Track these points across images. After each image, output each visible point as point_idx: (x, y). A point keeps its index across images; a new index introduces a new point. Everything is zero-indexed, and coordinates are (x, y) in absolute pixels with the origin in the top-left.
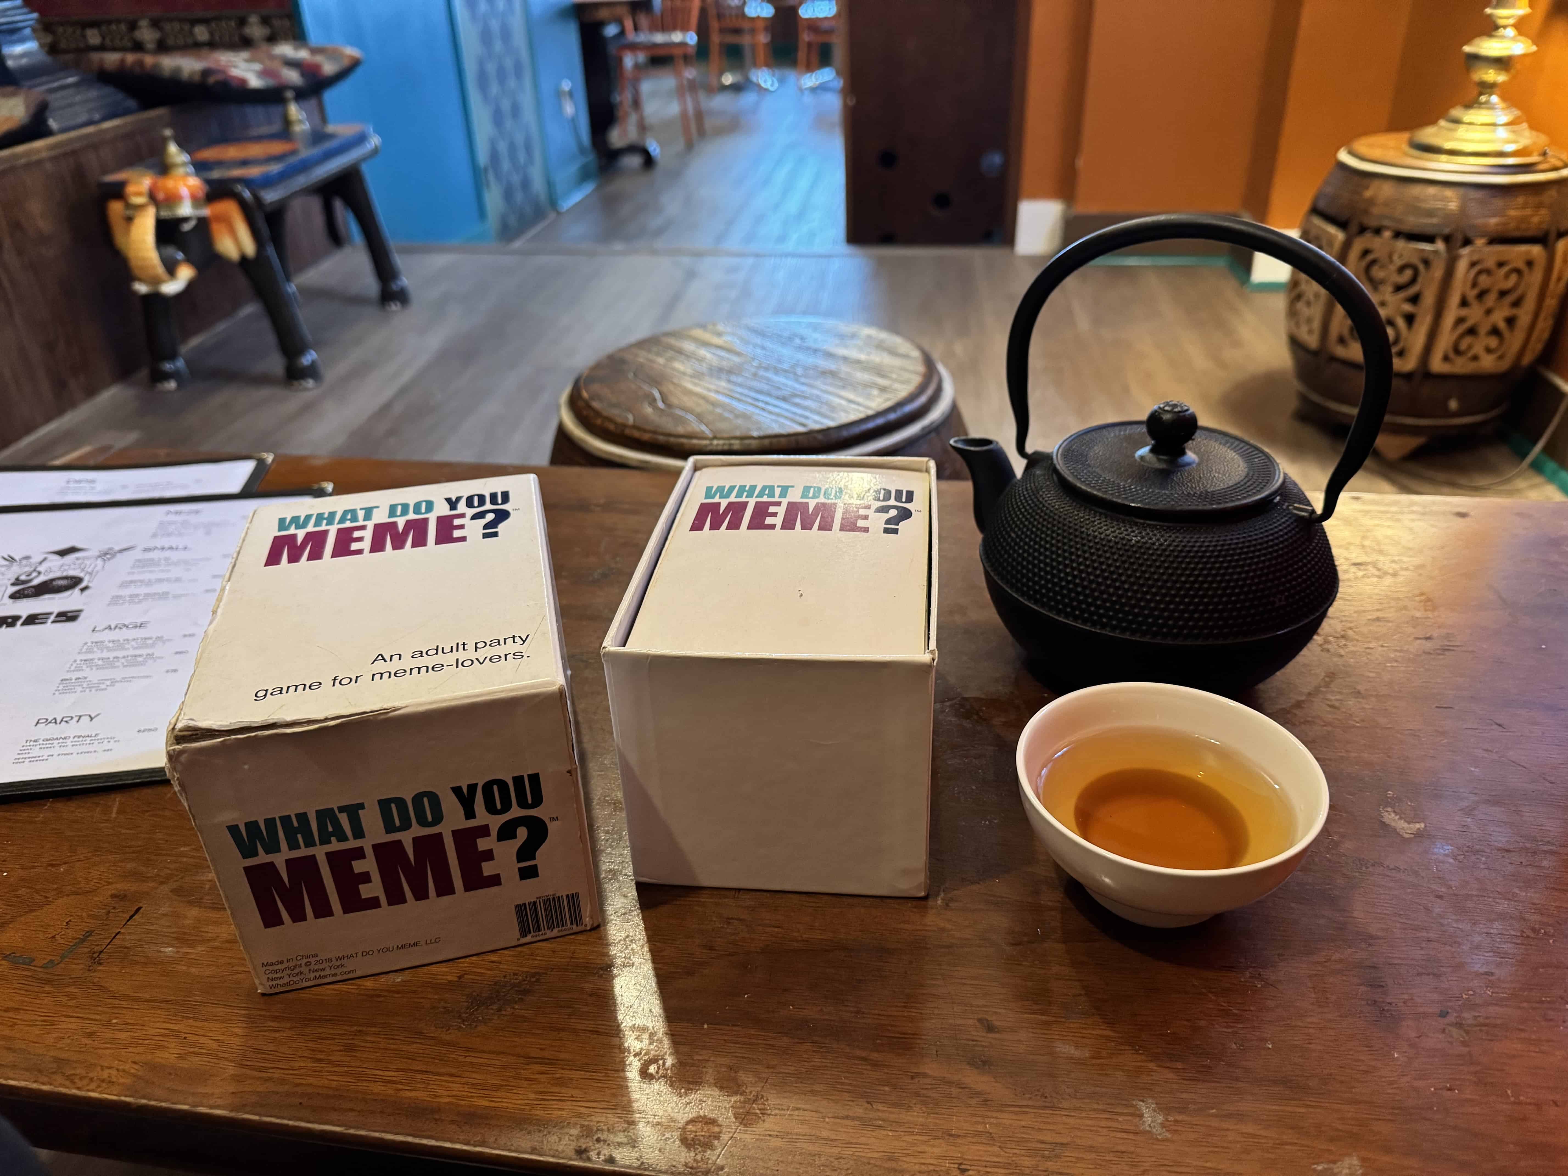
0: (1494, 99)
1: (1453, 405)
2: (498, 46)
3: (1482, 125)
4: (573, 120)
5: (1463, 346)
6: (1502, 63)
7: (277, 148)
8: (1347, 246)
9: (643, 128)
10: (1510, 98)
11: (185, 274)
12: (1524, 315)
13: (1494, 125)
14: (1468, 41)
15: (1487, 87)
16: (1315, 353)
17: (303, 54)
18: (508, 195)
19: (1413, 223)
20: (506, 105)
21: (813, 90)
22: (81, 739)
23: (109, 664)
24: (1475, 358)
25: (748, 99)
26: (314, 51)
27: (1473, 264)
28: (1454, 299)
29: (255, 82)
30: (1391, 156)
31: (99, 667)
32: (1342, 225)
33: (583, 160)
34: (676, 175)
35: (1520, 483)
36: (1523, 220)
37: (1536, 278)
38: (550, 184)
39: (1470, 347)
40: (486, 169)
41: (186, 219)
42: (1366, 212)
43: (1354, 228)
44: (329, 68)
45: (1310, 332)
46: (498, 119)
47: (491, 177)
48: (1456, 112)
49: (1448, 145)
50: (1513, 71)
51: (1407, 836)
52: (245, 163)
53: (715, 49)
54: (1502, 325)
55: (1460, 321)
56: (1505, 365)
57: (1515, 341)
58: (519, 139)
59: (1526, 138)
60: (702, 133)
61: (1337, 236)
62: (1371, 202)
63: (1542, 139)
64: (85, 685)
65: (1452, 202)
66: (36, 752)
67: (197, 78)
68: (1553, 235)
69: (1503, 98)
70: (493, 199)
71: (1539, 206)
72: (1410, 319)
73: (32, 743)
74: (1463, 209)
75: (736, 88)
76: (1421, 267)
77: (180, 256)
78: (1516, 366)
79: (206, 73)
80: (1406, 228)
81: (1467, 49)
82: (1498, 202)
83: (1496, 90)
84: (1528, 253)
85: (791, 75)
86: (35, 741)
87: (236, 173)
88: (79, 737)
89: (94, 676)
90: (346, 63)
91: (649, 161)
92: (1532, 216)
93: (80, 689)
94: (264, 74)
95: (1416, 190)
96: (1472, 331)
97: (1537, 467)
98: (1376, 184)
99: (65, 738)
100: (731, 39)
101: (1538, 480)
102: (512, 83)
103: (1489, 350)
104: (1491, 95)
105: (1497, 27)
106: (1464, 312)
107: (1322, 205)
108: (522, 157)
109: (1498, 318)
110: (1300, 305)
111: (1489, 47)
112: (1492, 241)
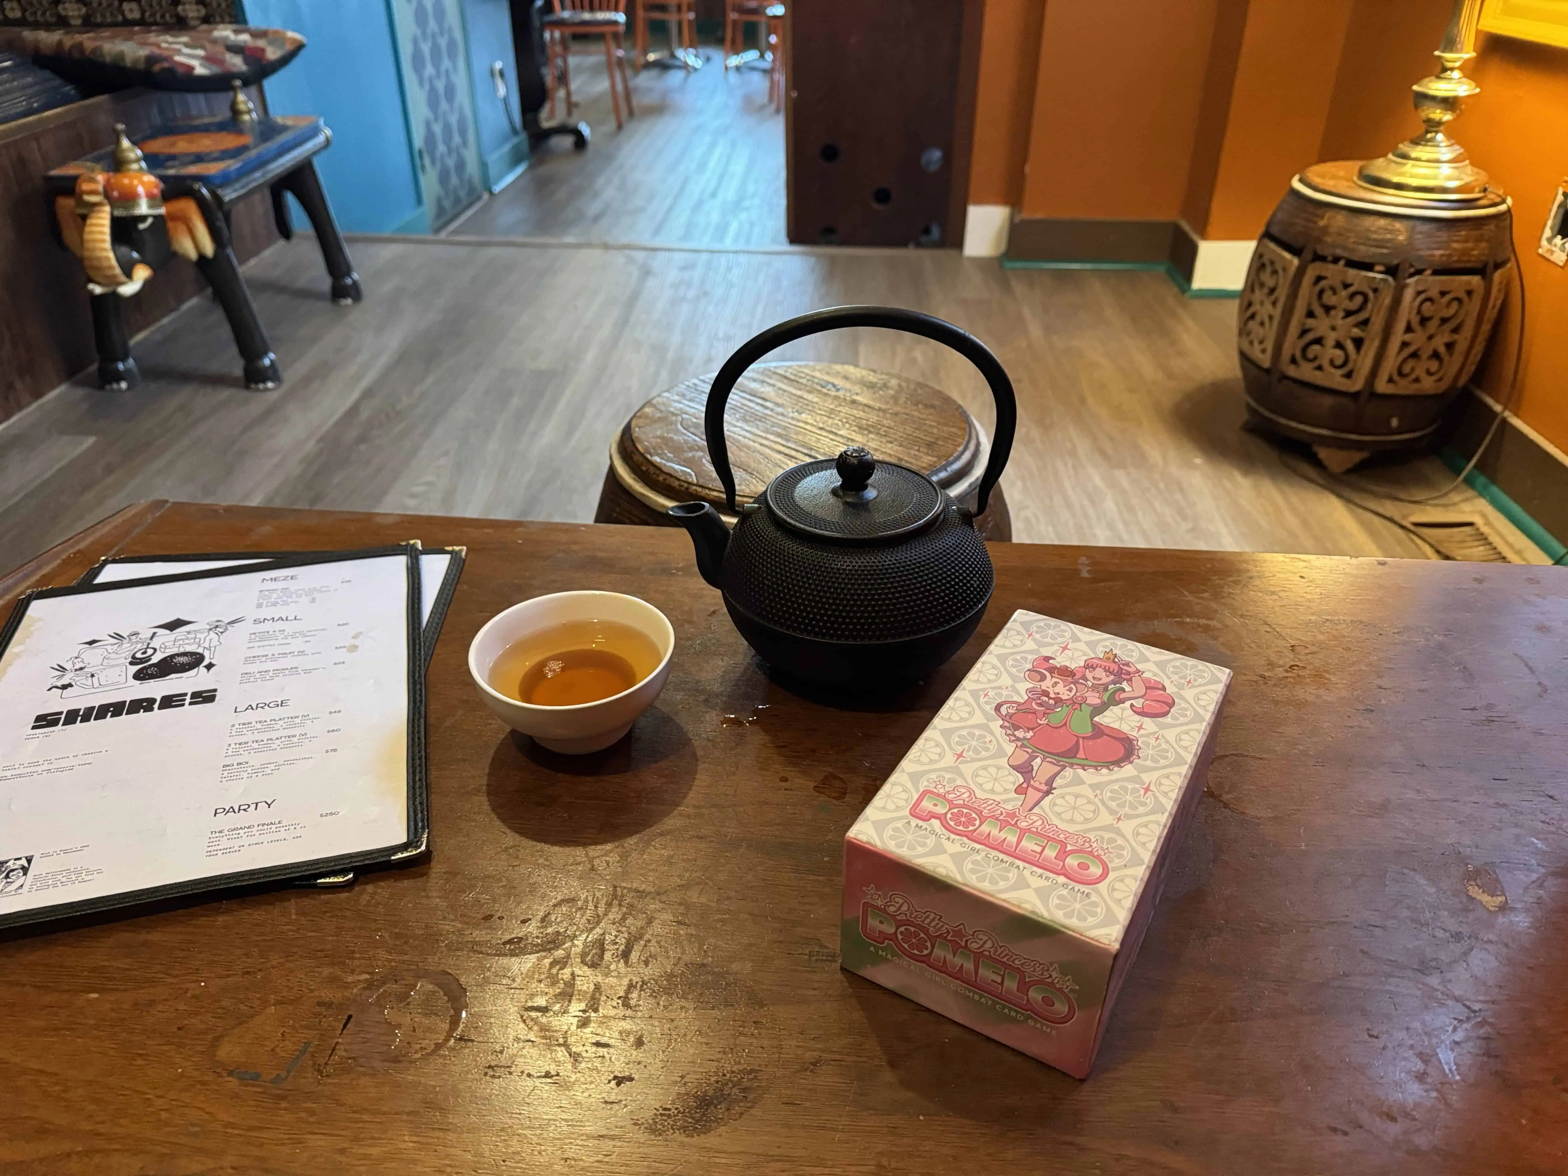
0: (1440, 137)
1: (1395, 422)
2: (432, 25)
3: (1428, 161)
4: (506, 101)
5: (1406, 369)
6: (1449, 103)
7: (229, 141)
8: (1301, 272)
9: (571, 106)
10: (1454, 134)
11: (142, 273)
12: (1462, 340)
13: (1437, 161)
14: (1417, 81)
15: (1433, 125)
16: (1268, 371)
17: (244, 38)
18: (444, 178)
19: (1363, 252)
20: (440, 85)
21: (738, 68)
22: (266, 827)
23: (265, 746)
24: (1417, 380)
25: (675, 77)
26: (256, 35)
27: (1419, 293)
28: (1400, 326)
29: (200, 70)
30: (1342, 187)
31: (257, 751)
32: (1296, 251)
33: (515, 140)
34: (608, 158)
35: (1455, 497)
36: (1465, 252)
37: (1474, 307)
38: (484, 166)
39: (1413, 369)
40: (420, 153)
41: (143, 218)
42: (1319, 240)
43: (1308, 255)
44: (272, 54)
45: (1263, 351)
46: (433, 102)
47: (427, 161)
48: (1404, 147)
49: (1396, 179)
50: (1458, 112)
51: (1492, 909)
52: (199, 158)
53: (640, 25)
54: (1442, 350)
55: (1405, 344)
56: (1443, 386)
57: (1453, 365)
58: (453, 120)
59: (1468, 175)
60: (631, 113)
61: (1291, 262)
62: (1325, 230)
63: (1483, 176)
64: (249, 771)
65: (1401, 233)
66: (225, 843)
67: (141, 66)
68: (1491, 265)
69: (1449, 135)
70: (430, 182)
71: (1479, 240)
72: (1358, 343)
73: (218, 834)
74: (1410, 239)
75: (663, 66)
76: (1371, 295)
77: (135, 255)
78: (1453, 387)
79: (151, 60)
80: (1355, 258)
81: (1415, 88)
82: (1443, 236)
83: (1442, 128)
84: (1469, 283)
85: (717, 55)
86: (220, 832)
87: (193, 170)
88: (263, 825)
89: (256, 760)
90: (289, 47)
91: (580, 142)
92: (1473, 249)
93: (245, 775)
94: (208, 60)
95: (1369, 222)
96: (1415, 355)
97: (1469, 482)
98: (1329, 214)
99: (249, 827)
100: (657, 15)
101: (1470, 493)
102: (446, 63)
103: (1429, 373)
104: (1437, 132)
105: (1445, 70)
106: (1408, 337)
107: (1275, 230)
108: (457, 139)
109: (1439, 343)
110: (1252, 325)
111: (1438, 88)
112: (1436, 272)
